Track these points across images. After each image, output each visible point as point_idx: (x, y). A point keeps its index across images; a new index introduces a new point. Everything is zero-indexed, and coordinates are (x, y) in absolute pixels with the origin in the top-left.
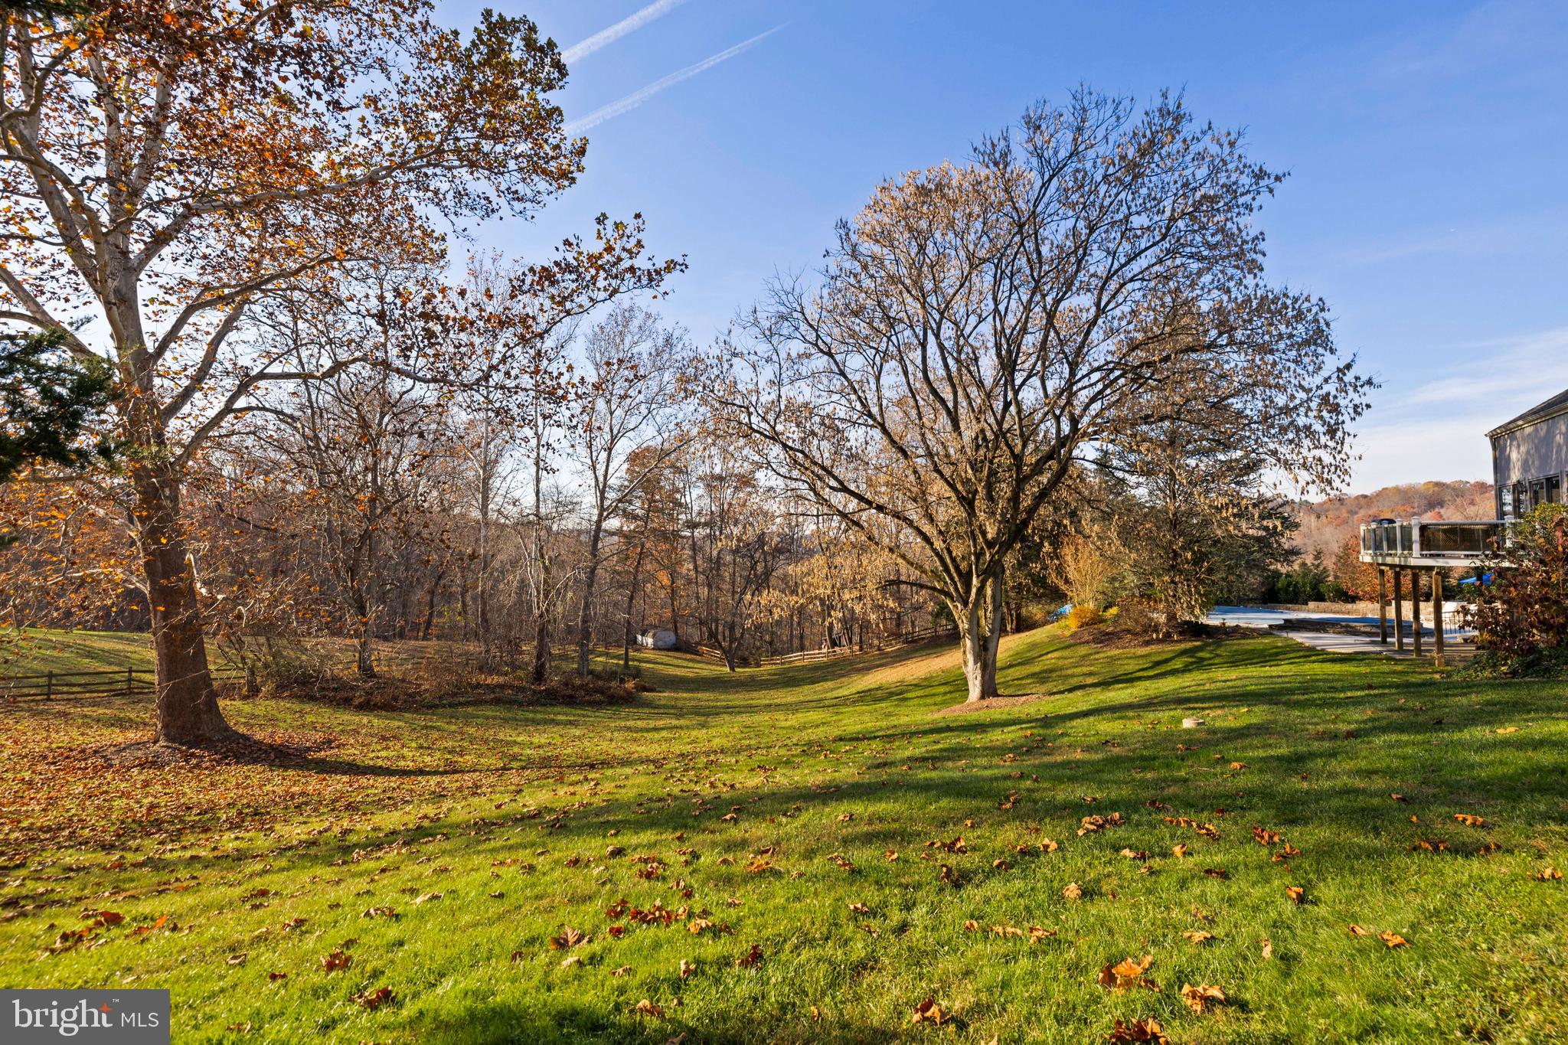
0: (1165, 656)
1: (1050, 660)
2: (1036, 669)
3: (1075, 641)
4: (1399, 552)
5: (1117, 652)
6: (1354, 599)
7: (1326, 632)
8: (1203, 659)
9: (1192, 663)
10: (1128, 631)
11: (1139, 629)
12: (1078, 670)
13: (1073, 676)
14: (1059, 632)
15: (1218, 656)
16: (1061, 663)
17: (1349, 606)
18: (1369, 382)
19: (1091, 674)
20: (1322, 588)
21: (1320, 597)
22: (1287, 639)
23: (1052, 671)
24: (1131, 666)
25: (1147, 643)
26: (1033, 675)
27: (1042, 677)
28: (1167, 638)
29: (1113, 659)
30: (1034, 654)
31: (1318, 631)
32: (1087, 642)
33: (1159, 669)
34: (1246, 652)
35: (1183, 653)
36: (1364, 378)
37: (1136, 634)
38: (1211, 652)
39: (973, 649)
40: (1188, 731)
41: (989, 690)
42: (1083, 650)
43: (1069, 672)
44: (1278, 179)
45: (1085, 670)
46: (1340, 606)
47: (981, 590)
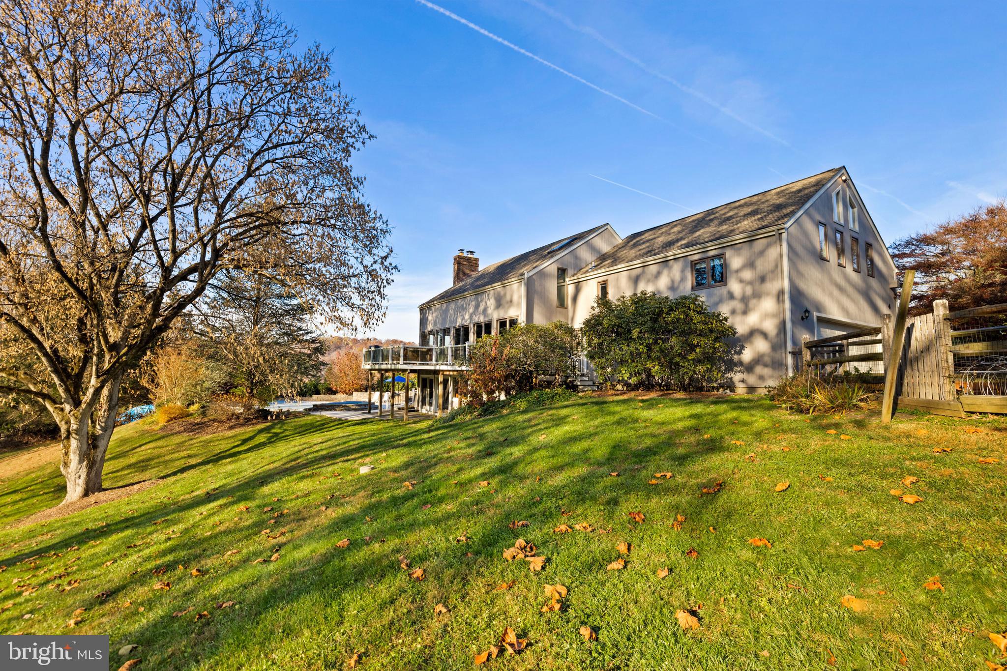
0: (247, 436)
1: (146, 451)
2: (133, 460)
3: (166, 433)
4: (390, 362)
5: (208, 437)
6: (334, 393)
7: (335, 410)
8: (276, 434)
9: (271, 437)
10: (215, 420)
11: (224, 418)
12: (176, 455)
13: (172, 461)
14: (147, 427)
15: (286, 430)
16: (157, 451)
17: (333, 396)
18: (395, 268)
19: (190, 456)
20: (320, 387)
21: (318, 392)
22: (321, 416)
23: (149, 460)
24: (224, 446)
25: (231, 428)
26: (129, 466)
27: (142, 466)
28: (247, 421)
29: (207, 443)
30: (126, 448)
31: (331, 410)
32: (180, 432)
33: (248, 446)
34: (301, 426)
35: (261, 431)
36: (394, 265)
37: (221, 422)
38: (280, 428)
39: (80, 448)
40: (367, 476)
41: (92, 487)
42: (177, 439)
43: (167, 458)
44: (371, 137)
45: (182, 454)
46: (328, 397)
47: (98, 392)
